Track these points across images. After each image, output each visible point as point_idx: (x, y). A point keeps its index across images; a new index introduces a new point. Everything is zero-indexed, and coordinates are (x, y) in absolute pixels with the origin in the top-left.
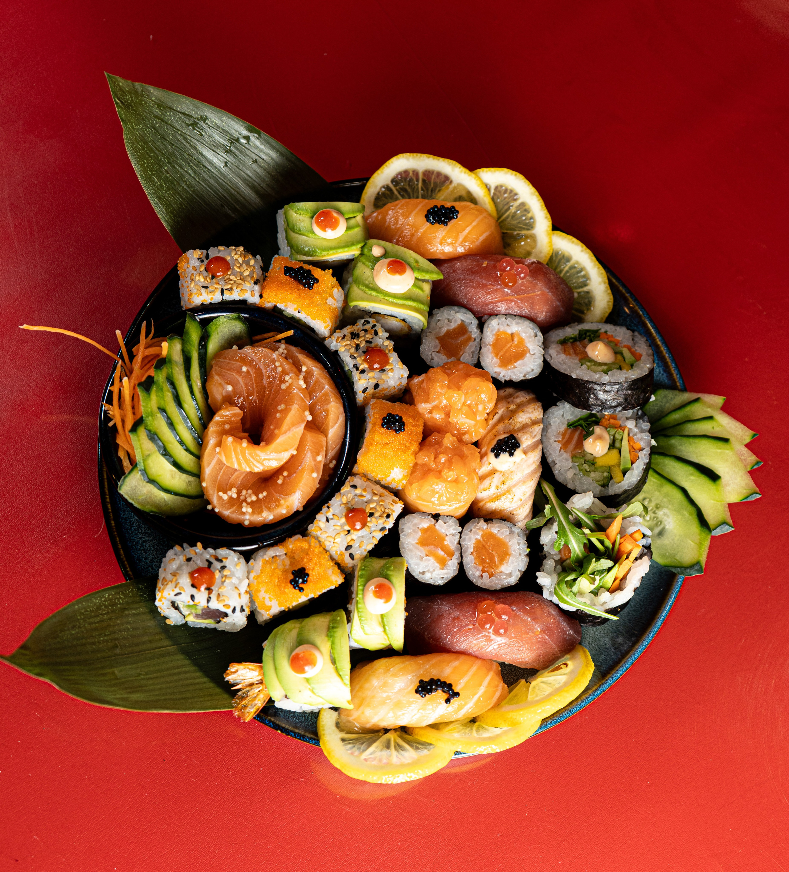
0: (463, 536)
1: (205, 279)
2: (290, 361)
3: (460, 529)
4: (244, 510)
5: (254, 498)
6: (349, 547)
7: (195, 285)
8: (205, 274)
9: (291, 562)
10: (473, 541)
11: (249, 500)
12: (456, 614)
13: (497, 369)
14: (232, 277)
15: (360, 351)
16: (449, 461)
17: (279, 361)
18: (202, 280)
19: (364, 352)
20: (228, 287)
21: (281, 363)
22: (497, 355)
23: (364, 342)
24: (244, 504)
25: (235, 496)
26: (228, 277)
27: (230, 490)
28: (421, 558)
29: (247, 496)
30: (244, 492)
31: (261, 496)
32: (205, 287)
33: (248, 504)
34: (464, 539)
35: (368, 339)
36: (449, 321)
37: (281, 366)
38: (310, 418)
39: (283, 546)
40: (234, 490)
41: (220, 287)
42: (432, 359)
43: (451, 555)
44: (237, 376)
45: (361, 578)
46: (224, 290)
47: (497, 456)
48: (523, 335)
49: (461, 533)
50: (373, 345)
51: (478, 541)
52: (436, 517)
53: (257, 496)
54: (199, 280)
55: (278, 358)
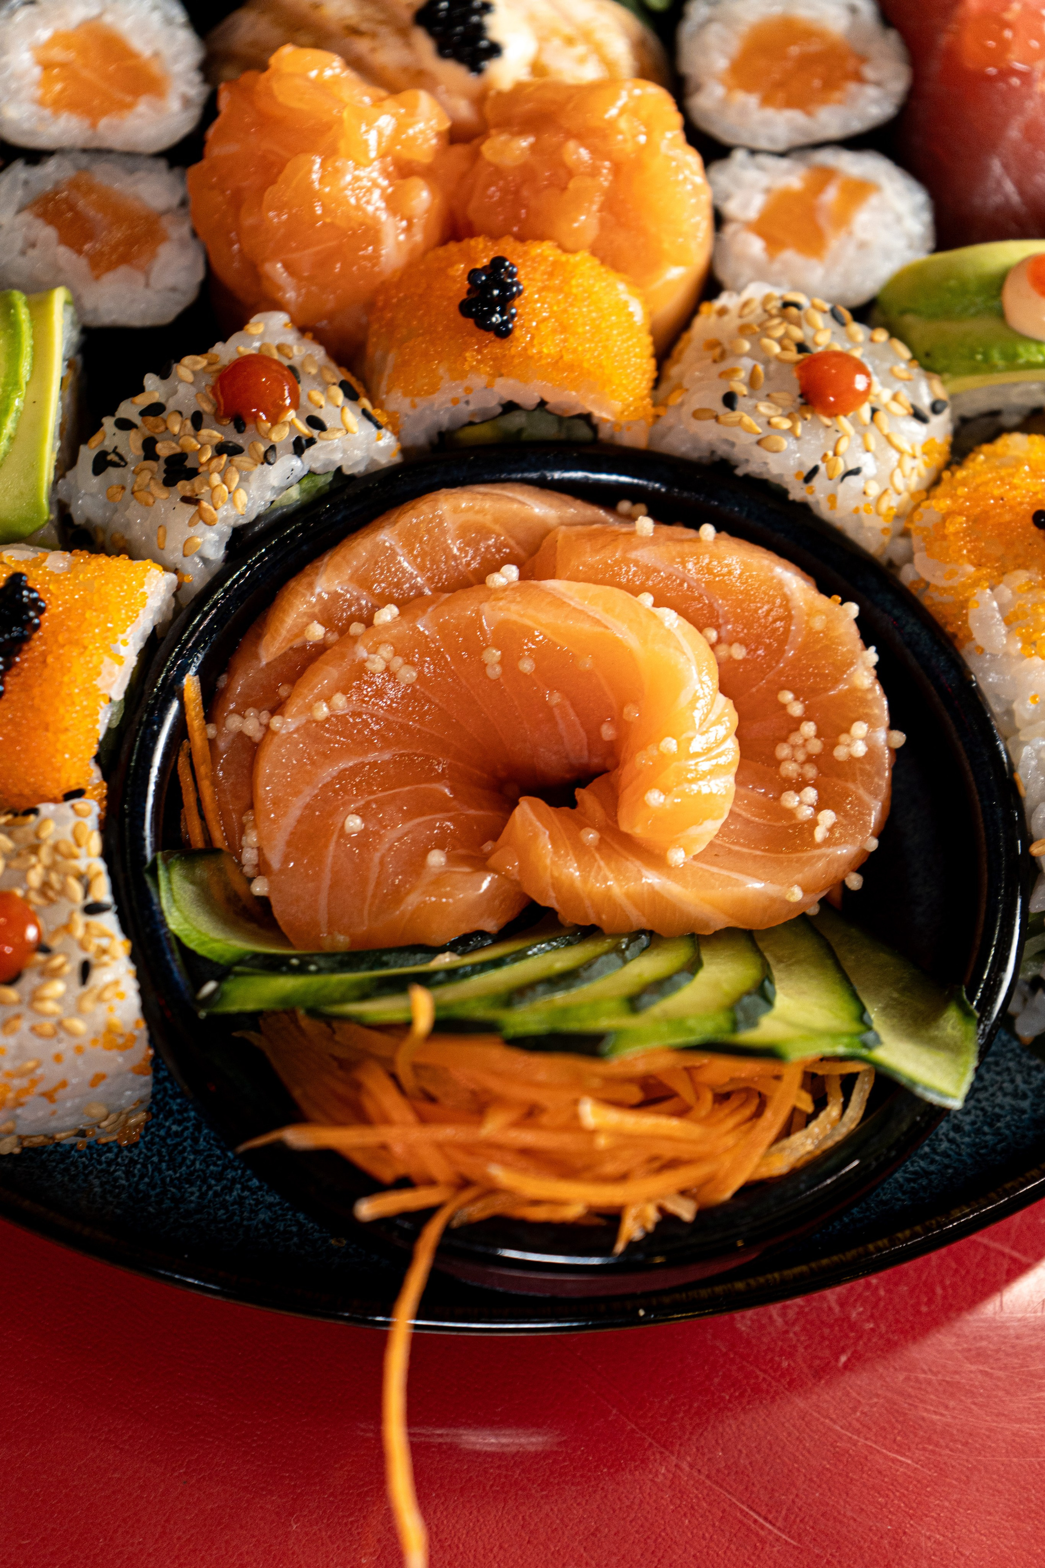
0: (763, 144)
1: (53, 974)
2: (283, 691)
3: (739, 156)
4: (860, 749)
5: (809, 728)
6: (918, 416)
7: (79, 1011)
8: (30, 980)
9: (1019, 567)
10: (770, 113)
11: (816, 746)
12: (1014, 133)
13: (174, 104)
14: (35, 878)
15: (239, 440)
16: (581, 136)
17: (310, 708)
18: (58, 988)
19: (240, 426)
20: (77, 889)
21: (318, 698)
22: (129, 106)
23: (204, 432)
24: (840, 753)
25: (811, 794)
26: (34, 897)
27: (790, 814)
28: (862, 246)
29: (801, 757)
30: (790, 769)
31: (797, 709)
32: (86, 969)
33: (831, 745)
34: (772, 139)
35: (189, 423)
36: (33, 245)
37: (328, 700)
38: (511, 572)
39: (964, 604)
40: (791, 800)
41: (80, 919)
42: (174, 289)
43: (826, 175)
44: (384, 847)
45: (1016, 356)
46: (90, 900)
47: (494, 50)
48: (44, 34)
49: (753, 152)
50: (206, 407)
51: (767, 101)
52: (719, 220)
53: (798, 721)
54: (60, 1000)
55: (300, 712)
